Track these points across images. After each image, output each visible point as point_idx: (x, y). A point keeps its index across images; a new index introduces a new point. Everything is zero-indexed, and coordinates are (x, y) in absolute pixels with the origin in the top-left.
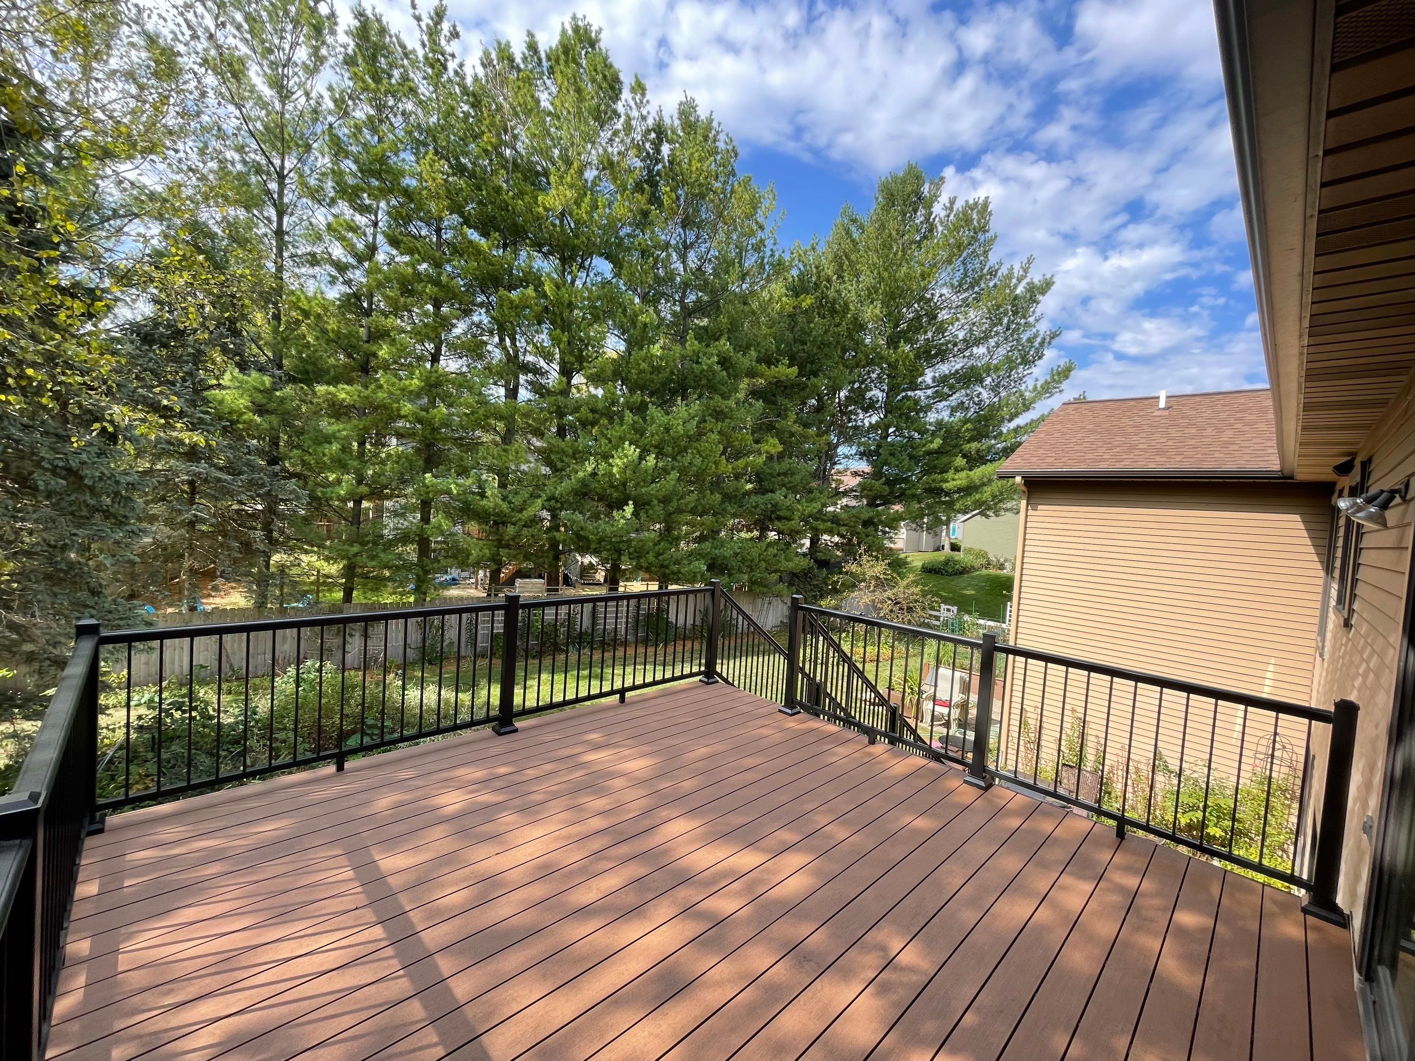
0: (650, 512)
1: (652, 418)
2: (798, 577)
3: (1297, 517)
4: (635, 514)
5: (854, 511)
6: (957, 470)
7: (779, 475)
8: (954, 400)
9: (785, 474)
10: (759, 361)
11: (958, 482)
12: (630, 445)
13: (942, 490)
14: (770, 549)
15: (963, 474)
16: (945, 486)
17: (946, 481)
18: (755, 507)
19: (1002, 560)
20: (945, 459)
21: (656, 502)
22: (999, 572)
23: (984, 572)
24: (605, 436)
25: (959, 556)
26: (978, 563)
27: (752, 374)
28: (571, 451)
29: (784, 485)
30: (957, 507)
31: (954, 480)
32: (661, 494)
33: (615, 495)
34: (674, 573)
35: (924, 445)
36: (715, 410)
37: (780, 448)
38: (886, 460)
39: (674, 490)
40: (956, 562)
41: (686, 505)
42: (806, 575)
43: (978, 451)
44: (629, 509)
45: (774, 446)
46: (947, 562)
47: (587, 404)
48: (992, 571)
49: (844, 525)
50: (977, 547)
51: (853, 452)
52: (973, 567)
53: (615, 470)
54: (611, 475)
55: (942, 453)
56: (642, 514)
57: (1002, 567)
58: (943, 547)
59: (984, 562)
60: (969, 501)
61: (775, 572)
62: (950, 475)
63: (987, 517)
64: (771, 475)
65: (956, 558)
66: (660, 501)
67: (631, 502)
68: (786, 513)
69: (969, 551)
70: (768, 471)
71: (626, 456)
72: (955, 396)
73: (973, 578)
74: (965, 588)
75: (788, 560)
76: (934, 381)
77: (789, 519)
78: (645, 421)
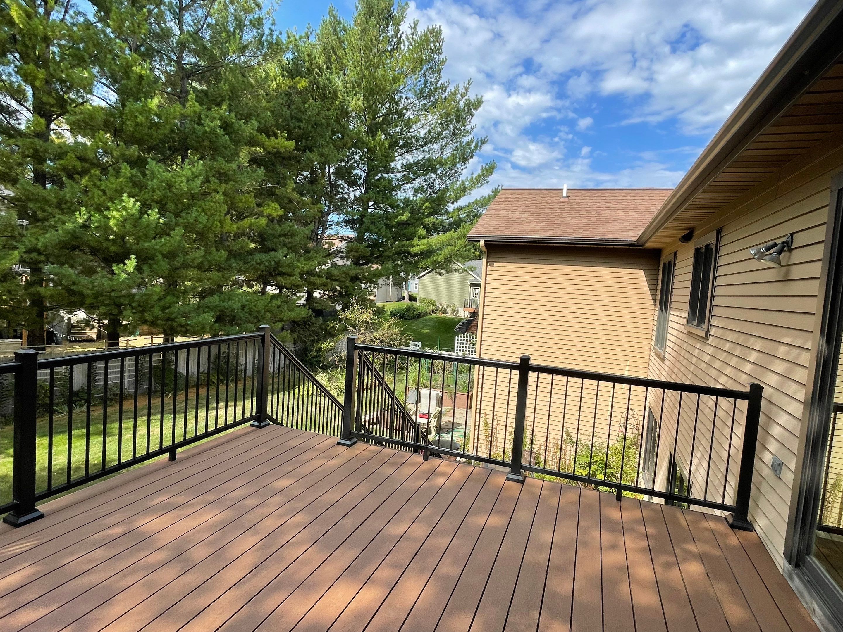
0: (155, 266)
1: (153, 173)
2: (298, 325)
4: (138, 268)
5: (344, 269)
6: (420, 238)
7: (280, 236)
8: (417, 183)
9: (285, 235)
10: (259, 130)
11: (422, 247)
12: (129, 196)
13: (409, 253)
14: (274, 301)
15: (425, 241)
16: (412, 250)
17: (413, 246)
18: (260, 264)
19: (445, 307)
20: (411, 229)
21: (160, 257)
22: (443, 315)
23: (434, 316)
24: (98, 187)
25: (417, 304)
26: (429, 309)
27: (253, 142)
28: (55, 201)
29: (285, 245)
30: (420, 266)
31: (418, 245)
32: (166, 249)
33: (113, 248)
34: (181, 326)
35: (397, 217)
36: (219, 172)
37: (281, 212)
38: (368, 227)
39: (179, 246)
40: (414, 309)
41: (193, 260)
42: (305, 323)
43: (434, 224)
44: (131, 264)
45: (276, 209)
46: (409, 309)
47: (74, 151)
48: (439, 315)
49: (336, 280)
50: (428, 297)
51: (340, 220)
52: (426, 312)
53: (112, 222)
54: (107, 228)
55: (409, 224)
56: (145, 268)
57: (445, 312)
58: (404, 298)
59: (433, 308)
60: (429, 262)
61: (280, 320)
62: (415, 241)
63: (440, 274)
64: (274, 236)
65: (415, 306)
66: (164, 256)
67: (133, 256)
68: (288, 270)
69: (423, 300)
70: (271, 232)
71: (125, 208)
72: (418, 180)
73: (426, 320)
74: (422, 328)
75: (291, 310)
76: (402, 167)
77: (290, 275)
78: (144, 175)
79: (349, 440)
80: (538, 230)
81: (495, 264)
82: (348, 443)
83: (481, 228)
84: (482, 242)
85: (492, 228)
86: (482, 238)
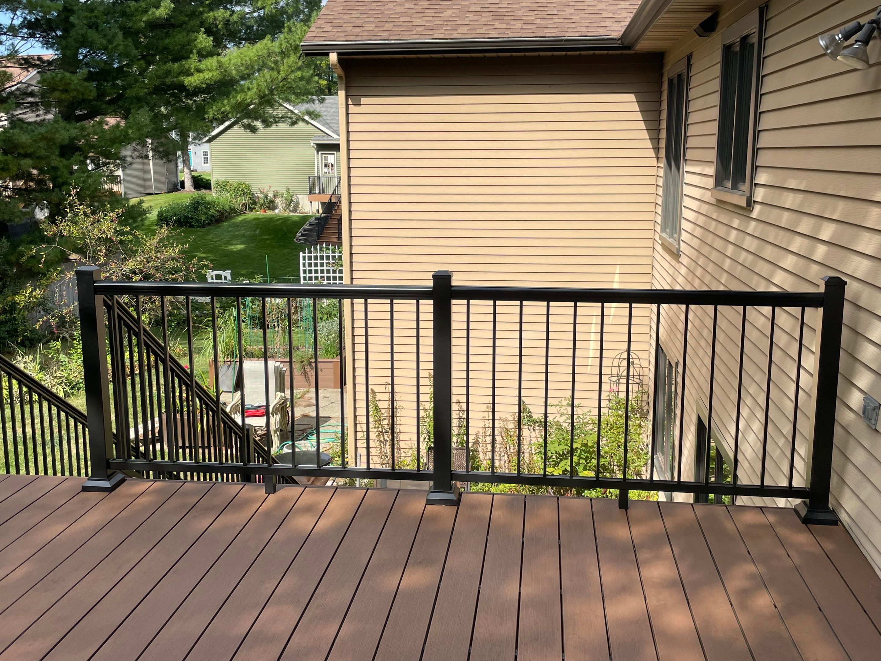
3: (631, 97)
5: (43, 130)
6: (203, 55)
11: (207, 75)
13: (182, 88)
15: (212, 62)
16: (187, 81)
17: (189, 74)
19: (271, 195)
20: (179, 37)
22: (269, 213)
23: (250, 215)
25: (212, 195)
26: (239, 202)
30: (210, 114)
31: (199, 71)
35: (146, 11)
38: (84, 36)
40: (208, 205)
43: (227, 23)
46: (196, 205)
48: (259, 214)
49: (26, 156)
50: (235, 178)
52: (233, 210)
55: (173, 26)
57: (271, 205)
58: (182, 184)
59: (246, 200)
60: (226, 105)
62: (193, 62)
63: (253, 130)
65: (208, 199)
69: (224, 186)
73: (236, 225)
74: (229, 243)
79: (109, 477)
80: (439, 27)
81: (364, 100)
82: (106, 484)
83: (328, 28)
84: (333, 57)
85: (349, 27)
86: (333, 48)
